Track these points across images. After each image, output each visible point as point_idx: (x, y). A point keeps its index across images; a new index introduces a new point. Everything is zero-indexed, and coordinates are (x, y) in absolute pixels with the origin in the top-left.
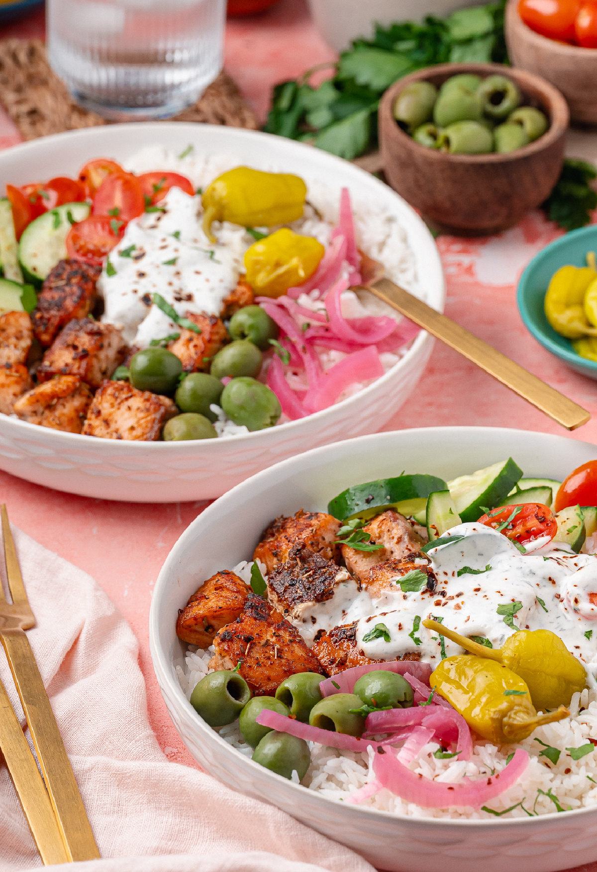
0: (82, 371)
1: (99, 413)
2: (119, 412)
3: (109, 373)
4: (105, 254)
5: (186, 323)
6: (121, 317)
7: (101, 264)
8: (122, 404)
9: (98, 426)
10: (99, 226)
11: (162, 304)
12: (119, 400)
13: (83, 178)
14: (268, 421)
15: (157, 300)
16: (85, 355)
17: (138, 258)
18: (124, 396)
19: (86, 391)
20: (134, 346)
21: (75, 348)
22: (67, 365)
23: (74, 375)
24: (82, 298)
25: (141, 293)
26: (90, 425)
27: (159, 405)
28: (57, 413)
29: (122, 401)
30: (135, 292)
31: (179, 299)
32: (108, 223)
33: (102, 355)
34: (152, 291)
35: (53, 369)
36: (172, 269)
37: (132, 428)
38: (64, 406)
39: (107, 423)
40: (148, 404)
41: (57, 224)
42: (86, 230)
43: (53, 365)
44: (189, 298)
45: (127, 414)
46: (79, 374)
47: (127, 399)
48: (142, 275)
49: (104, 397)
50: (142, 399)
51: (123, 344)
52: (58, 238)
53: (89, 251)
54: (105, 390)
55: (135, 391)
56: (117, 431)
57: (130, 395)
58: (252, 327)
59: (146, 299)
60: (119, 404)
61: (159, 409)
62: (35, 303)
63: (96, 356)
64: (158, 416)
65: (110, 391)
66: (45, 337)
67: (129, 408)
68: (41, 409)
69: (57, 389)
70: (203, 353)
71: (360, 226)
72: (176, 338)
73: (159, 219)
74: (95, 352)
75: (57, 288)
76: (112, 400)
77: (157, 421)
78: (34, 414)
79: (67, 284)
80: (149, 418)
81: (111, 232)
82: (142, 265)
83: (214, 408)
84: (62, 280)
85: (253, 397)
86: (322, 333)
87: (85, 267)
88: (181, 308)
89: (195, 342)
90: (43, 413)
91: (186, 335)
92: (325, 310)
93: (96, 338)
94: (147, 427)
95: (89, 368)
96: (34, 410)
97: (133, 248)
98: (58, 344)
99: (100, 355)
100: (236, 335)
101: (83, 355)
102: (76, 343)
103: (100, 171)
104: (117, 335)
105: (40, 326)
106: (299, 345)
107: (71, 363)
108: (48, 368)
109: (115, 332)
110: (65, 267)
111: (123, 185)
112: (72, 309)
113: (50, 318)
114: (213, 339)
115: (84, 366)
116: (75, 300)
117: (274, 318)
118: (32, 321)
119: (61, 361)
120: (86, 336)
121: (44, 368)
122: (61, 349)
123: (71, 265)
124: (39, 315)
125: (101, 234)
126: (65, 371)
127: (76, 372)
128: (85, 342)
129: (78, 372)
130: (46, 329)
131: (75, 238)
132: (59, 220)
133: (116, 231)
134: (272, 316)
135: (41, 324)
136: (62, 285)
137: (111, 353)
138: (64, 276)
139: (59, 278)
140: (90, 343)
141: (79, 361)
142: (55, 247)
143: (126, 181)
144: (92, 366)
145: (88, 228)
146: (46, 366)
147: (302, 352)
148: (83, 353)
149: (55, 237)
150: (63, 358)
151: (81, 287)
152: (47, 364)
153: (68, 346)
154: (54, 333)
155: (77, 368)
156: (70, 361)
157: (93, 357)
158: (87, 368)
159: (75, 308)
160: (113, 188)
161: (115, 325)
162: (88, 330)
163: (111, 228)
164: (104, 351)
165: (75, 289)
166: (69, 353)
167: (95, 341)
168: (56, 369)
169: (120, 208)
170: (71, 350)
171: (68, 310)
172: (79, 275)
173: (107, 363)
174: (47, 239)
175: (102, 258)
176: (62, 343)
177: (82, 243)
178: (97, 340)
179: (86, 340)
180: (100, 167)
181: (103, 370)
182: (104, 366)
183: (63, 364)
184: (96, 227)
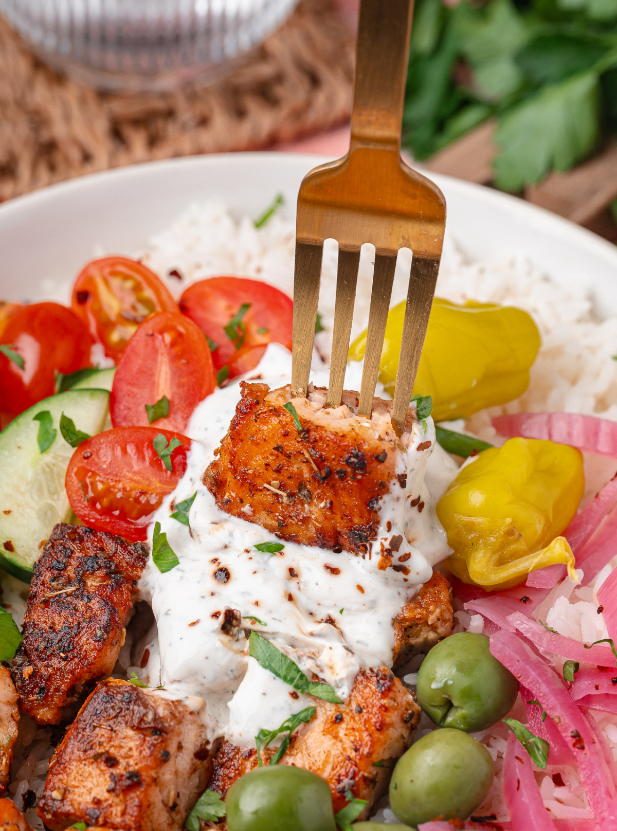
0: (129, 820)
3: (182, 807)
4: (149, 509)
6: (191, 674)
7: (142, 533)
10: (131, 449)
13: (82, 296)
16: (134, 781)
21: (111, 762)
22: (97, 802)
23: (115, 828)
24: (110, 626)
32: (151, 445)
33: (167, 774)
35: (67, 808)
41: (45, 442)
42: (106, 456)
43: (70, 796)
46: (126, 827)
48: (223, 574)
51: (204, 738)
52: (49, 470)
53: (114, 504)
62: (18, 639)
63: (155, 781)
66: (45, 714)
74: (153, 773)
75: (58, 599)
79: (78, 595)
81: (156, 463)
84: (69, 582)
86: (606, 687)
87: (111, 546)
91: (327, 711)
92: (610, 641)
93: (151, 739)
95: (144, 807)
98: (72, 747)
99: (164, 774)
100: (434, 706)
101: (128, 782)
102: (112, 750)
103: (115, 282)
104: (194, 722)
105: (31, 692)
106: (566, 730)
107: (106, 800)
108: (58, 804)
109: (189, 717)
110: (70, 544)
111: (173, 344)
112: (94, 654)
113: (51, 675)
114: (388, 720)
115: (133, 810)
116: (99, 633)
117: (512, 670)
118: (14, 682)
119: (82, 790)
120: (131, 733)
121: (50, 802)
122: (80, 760)
123: (82, 540)
124: (28, 670)
125: (136, 468)
126: (95, 816)
127: (118, 823)
128: (131, 749)
129: (123, 824)
130: (46, 698)
131: (82, 474)
132: (51, 432)
133: (169, 460)
134: (507, 665)
135: (34, 687)
136: (68, 595)
137: (183, 761)
138: (71, 572)
139: (60, 575)
140: (141, 752)
141: (121, 797)
142: (46, 493)
143: (180, 335)
144: (149, 806)
145: (110, 453)
146: (54, 800)
147: (574, 745)
148: (129, 778)
149: (44, 471)
150: (89, 785)
151: (107, 601)
152: (56, 794)
153: (97, 757)
154: (61, 705)
155: (119, 814)
156: (101, 792)
157: (149, 785)
158: (140, 811)
159: (100, 651)
160: (155, 351)
161: (187, 702)
162: (136, 722)
163: (155, 454)
164: (171, 762)
165: (95, 604)
166: (98, 772)
167: (152, 748)
168: (74, 808)
169: (169, 397)
170: (103, 766)
171: (85, 657)
172: (100, 568)
173: (176, 785)
174: (30, 474)
175: (142, 520)
176: (83, 747)
177: (100, 487)
178: (154, 745)
179: (132, 744)
180: (114, 274)
181: (171, 804)
182: (173, 793)
183: (89, 799)
184: (124, 451)
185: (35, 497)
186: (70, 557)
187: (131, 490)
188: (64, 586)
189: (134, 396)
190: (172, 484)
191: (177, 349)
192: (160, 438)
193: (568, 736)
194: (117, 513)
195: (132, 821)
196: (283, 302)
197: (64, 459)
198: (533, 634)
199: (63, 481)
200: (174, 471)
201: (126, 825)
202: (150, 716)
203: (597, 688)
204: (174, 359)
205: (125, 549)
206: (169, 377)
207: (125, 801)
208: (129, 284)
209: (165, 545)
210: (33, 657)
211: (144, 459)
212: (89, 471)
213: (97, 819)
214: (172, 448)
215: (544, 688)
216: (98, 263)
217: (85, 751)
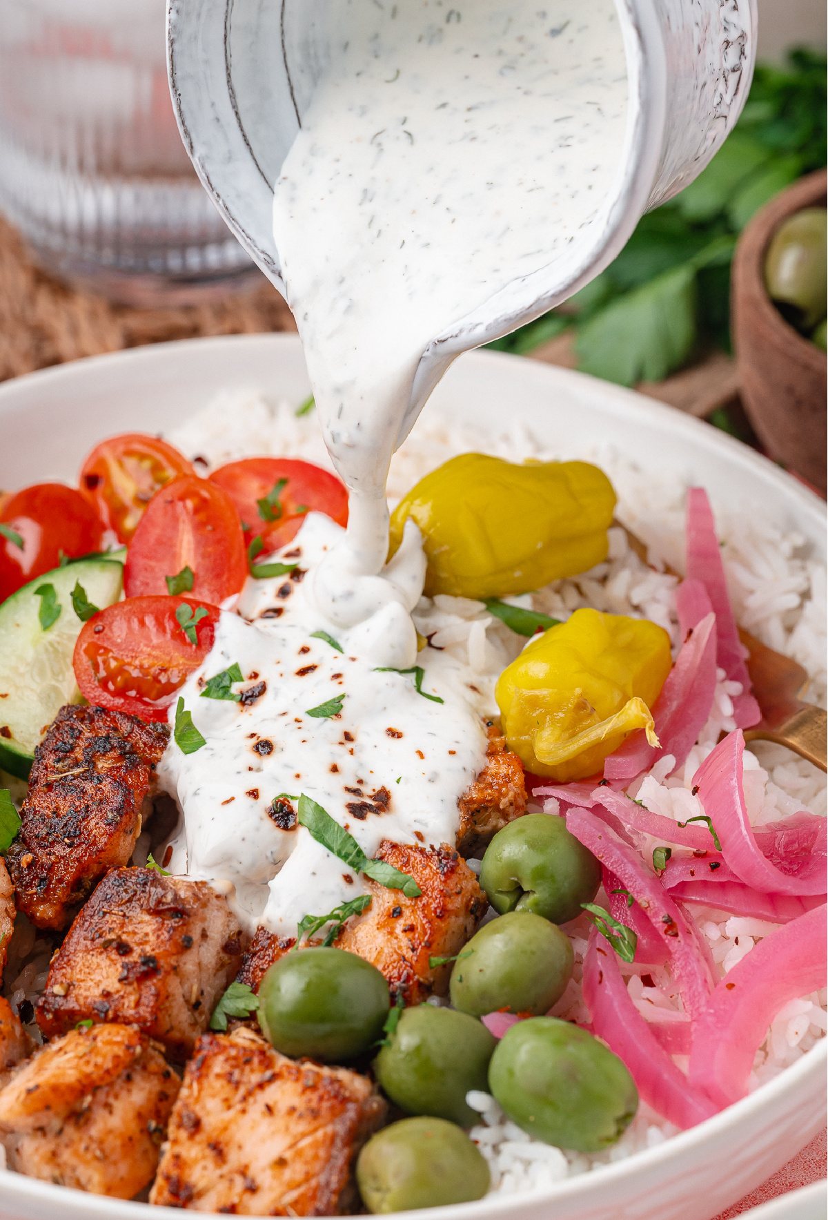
0: (144, 1011)
1: (197, 1125)
2: (246, 1120)
3: (206, 1004)
4: (171, 689)
5: (383, 872)
6: (225, 860)
7: (162, 715)
8: (251, 1100)
9: (196, 1161)
10: (150, 621)
11: (323, 829)
12: (242, 1091)
13: (92, 481)
14: (611, 1130)
15: (308, 816)
16: (149, 969)
17: (247, 699)
18: (255, 1078)
19: (158, 1062)
20: (261, 929)
21: (124, 949)
22: (107, 995)
23: (127, 1022)
24: (124, 809)
25: (268, 798)
26: (177, 1157)
27: (341, 1100)
28: (95, 1131)
29: (250, 1093)
30: (254, 794)
31: (359, 811)
32: (173, 616)
33: (189, 963)
34: (294, 789)
35: (71, 1004)
36: (334, 728)
37: (281, 1163)
38: (108, 1107)
39: (218, 1150)
40: (315, 1097)
41: (49, 616)
42: (119, 630)
43: (75, 992)
44: (383, 801)
45: (265, 1125)
46: (140, 1020)
47: (261, 1086)
48: (264, 747)
49: (205, 1083)
50: (299, 1087)
51: (234, 927)
52: (53, 649)
53: (129, 684)
54: (205, 1064)
55: (282, 1061)
56: (243, 1172)
57: (268, 1074)
58: (540, 874)
59: (282, 814)
60: (244, 1099)
61: (344, 1111)
62: (16, 827)
63: (175, 969)
64: (340, 1128)
65: (219, 1065)
66: (45, 911)
67: (269, 1109)
68: (56, 1124)
69: (89, 1069)
70: (429, 945)
71: (736, 574)
72: (360, 909)
73: (284, 592)
74: (173, 961)
75: (63, 783)
76: (227, 1091)
77: (339, 1143)
78: (39, 1134)
79: (86, 777)
80: (320, 1134)
81: (179, 636)
82: (261, 717)
83: (476, 1100)
84: (77, 764)
85: (572, 1074)
86: (703, 873)
87: (125, 726)
88: (367, 832)
89: (408, 918)
90: (61, 1131)
91: (384, 901)
92: (707, 819)
93: (171, 923)
94: (316, 1157)
95: (162, 998)
96: (37, 1125)
97: (234, 673)
98: (78, 939)
99: (185, 964)
100: (501, 892)
101: (144, 968)
102: (124, 937)
103: (131, 463)
104: (220, 908)
105: (30, 885)
106: (656, 914)
107: (118, 991)
108: (60, 1001)
109: (214, 901)
110: (78, 725)
111: (196, 511)
112: (104, 840)
113: (53, 864)
114: (450, 906)
115: (148, 999)
116: (110, 815)
117: (592, 849)
118: (10, 873)
119: (91, 983)
120: (147, 918)
121: (51, 999)
122: (87, 951)
123: (92, 721)
124: (27, 858)
125: (155, 641)
126: (104, 1010)
127: (132, 1015)
128: (147, 935)
129: (137, 1016)
130: (47, 891)
131: (94, 651)
132: (55, 607)
133: (193, 632)
134: (586, 843)
135: (34, 879)
136: (75, 777)
137: (208, 954)
138: (79, 754)
139: (65, 757)
140: (158, 937)
141: (135, 985)
142: (49, 674)
143: (204, 501)
144: (167, 997)
145: (125, 625)
146: (55, 996)
147: (666, 932)
148: (144, 964)
149: (47, 650)
150: (97, 977)
151: (120, 782)
152: (57, 989)
153: (106, 946)
154: (64, 900)
155: (132, 1005)
156: (113, 985)
157: (167, 973)
158: (156, 1001)
159: (111, 835)
160: (175, 519)
161: (213, 885)
162: (152, 904)
163: (177, 625)
164: (194, 950)
165: (107, 786)
166: (108, 962)
167: (171, 932)
168: (80, 1006)
169: (193, 568)
170: (114, 956)
171: (94, 843)
172: (113, 748)
173: (200, 981)
174: (30, 655)
175: (163, 701)
176: (90, 936)
177: (113, 664)
178: (174, 929)
179: (148, 929)
180: (129, 453)
181: (193, 1000)
182: (195, 988)
183: (97, 992)
184: (142, 623)
185: (37, 679)
186: (78, 738)
187: (150, 667)
188: (71, 768)
189: (153, 569)
190: (198, 659)
191: (202, 516)
192: (184, 609)
193: (658, 921)
194: (133, 693)
195: (148, 1012)
196: (326, 480)
197: (70, 638)
198: (620, 808)
199: (69, 660)
200: (199, 645)
201: (140, 1017)
202: (169, 897)
203: (692, 874)
204: (199, 527)
205: (143, 728)
206: (192, 546)
207: (140, 989)
208: (147, 464)
209: (190, 725)
210: (34, 844)
211: (164, 631)
212: (101, 647)
213: (106, 1012)
214: (197, 619)
215: (630, 869)
216: (112, 443)
217: (93, 940)
